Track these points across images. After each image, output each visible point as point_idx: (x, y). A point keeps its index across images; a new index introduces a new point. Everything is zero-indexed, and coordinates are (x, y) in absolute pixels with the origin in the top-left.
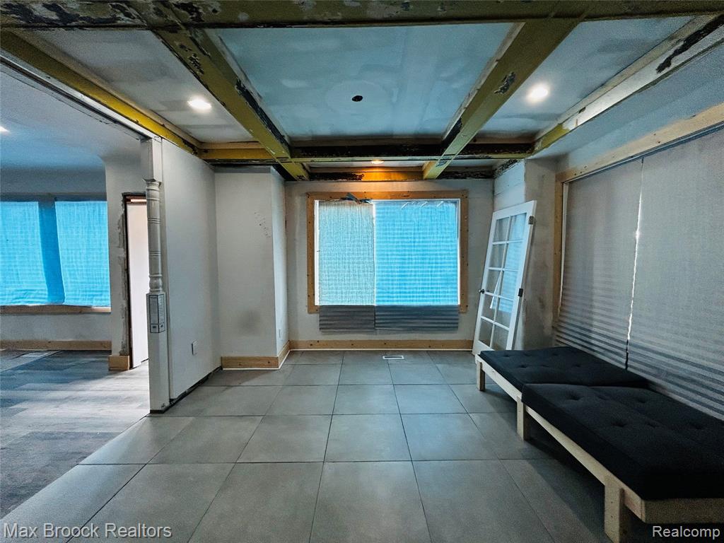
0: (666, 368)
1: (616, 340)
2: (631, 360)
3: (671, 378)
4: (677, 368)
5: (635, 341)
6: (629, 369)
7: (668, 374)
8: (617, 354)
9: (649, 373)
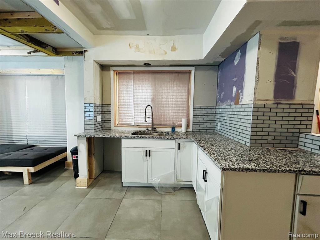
0: (39, 140)
1: (22, 136)
2: (29, 141)
3: (40, 142)
4: (42, 139)
5: (29, 135)
6: (28, 144)
7: (40, 141)
8: (23, 141)
9: (34, 143)
